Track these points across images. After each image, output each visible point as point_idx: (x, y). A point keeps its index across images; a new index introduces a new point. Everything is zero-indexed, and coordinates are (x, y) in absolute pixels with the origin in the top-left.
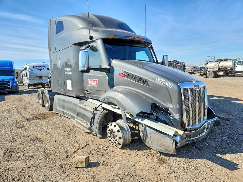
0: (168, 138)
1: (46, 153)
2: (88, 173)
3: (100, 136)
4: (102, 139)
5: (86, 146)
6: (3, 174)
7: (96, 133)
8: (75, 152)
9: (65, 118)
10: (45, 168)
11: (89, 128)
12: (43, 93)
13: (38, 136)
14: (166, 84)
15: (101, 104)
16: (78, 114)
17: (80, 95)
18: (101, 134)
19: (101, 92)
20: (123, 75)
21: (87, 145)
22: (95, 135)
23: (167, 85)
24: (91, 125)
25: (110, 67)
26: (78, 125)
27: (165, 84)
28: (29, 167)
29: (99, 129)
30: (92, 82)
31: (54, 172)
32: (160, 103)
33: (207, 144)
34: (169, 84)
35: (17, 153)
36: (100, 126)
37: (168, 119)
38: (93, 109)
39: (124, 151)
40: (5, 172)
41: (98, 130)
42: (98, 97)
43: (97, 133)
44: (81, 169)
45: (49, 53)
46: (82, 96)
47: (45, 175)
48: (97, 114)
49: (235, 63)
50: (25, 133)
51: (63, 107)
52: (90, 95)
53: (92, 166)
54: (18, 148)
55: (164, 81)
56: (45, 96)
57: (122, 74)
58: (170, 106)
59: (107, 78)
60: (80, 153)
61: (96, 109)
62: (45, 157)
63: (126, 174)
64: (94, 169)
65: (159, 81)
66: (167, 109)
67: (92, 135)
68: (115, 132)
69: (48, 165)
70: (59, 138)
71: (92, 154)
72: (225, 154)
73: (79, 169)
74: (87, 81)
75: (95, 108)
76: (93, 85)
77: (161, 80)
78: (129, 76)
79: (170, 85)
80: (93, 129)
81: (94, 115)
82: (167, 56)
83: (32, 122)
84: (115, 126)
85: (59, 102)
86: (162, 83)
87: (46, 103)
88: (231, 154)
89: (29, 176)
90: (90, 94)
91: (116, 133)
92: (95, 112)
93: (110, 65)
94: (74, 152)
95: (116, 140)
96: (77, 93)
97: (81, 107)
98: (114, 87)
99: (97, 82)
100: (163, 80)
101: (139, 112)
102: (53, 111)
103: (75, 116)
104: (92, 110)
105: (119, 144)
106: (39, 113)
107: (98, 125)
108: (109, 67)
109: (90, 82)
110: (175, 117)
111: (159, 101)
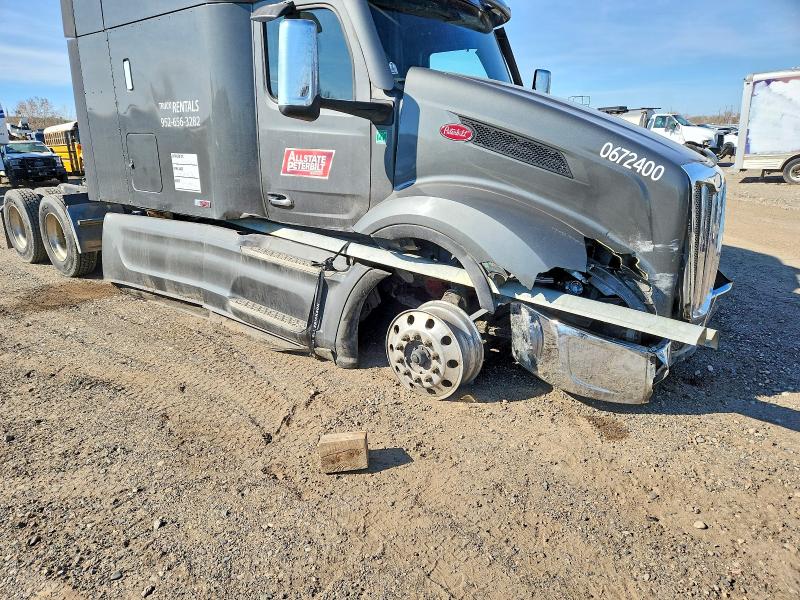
0: (632, 353)
1: (170, 432)
2: (390, 489)
3: (351, 361)
4: (359, 371)
5: (313, 397)
6: (36, 525)
7: (332, 352)
8: (287, 420)
9: (161, 304)
10: (209, 486)
11: (305, 333)
12: (32, 207)
13: (95, 371)
14: (640, 168)
15: (345, 248)
16: (241, 287)
17: (245, 215)
18: (352, 355)
19: (349, 199)
20: (457, 133)
21: (317, 393)
22: (330, 356)
23: (643, 173)
24: (310, 322)
25: (393, 99)
26: (232, 326)
27: (635, 165)
28: (139, 490)
29: (347, 337)
30: (300, 162)
31: (255, 497)
32: (605, 237)
33: (711, 368)
34: (650, 165)
35: (48, 441)
36: (350, 324)
37: (630, 292)
38: (315, 264)
39: (461, 405)
40: (44, 517)
41: (343, 339)
42: (331, 219)
43: (340, 351)
44: (352, 476)
45: (67, 36)
46: (253, 217)
47: (228, 513)
48: (337, 282)
49: (648, 120)
50: (29, 364)
51: (158, 262)
52: (293, 212)
53: (386, 466)
54: (39, 422)
55: (633, 157)
56: (50, 217)
57: (456, 128)
58: (643, 247)
59: (380, 142)
60: (309, 422)
61: (329, 265)
62: (182, 447)
63: (523, 480)
64: (401, 471)
65: (614, 156)
66: (631, 260)
67: (312, 360)
68: (430, 345)
69: (212, 472)
70: (186, 373)
71: (359, 424)
72: (780, 393)
73: (345, 478)
74: (279, 157)
75: (327, 263)
76: (308, 174)
77: (620, 153)
78: (484, 134)
79: (653, 171)
80: (318, 337)
81: (324, 287)
82: (548, 72)
83: (28, 320)
84: (430, 324)
85: (135, 243)
86: (625, 165)
87: (55, 246)
88: (794, 391)
89: (163, 524)
90: (291, 207)
91: (438, 348)
92: (328, 274)
93: (397, 91)
94: (285, 419)
95: (436, 371)
96: (231, 207)
97: (252, 260)
98: (414, 177)
99: (328, 161)
100: (628, 152)
101: (547, 270)
102: (101, 276)
103: (225, 293)
104: (316, 271)
105: (447, 383)
106: (33, 285)
107: (343, 324)
108: (390, 100)
109: (293, 163)
110: (658, 285)
111: (603, 229)
